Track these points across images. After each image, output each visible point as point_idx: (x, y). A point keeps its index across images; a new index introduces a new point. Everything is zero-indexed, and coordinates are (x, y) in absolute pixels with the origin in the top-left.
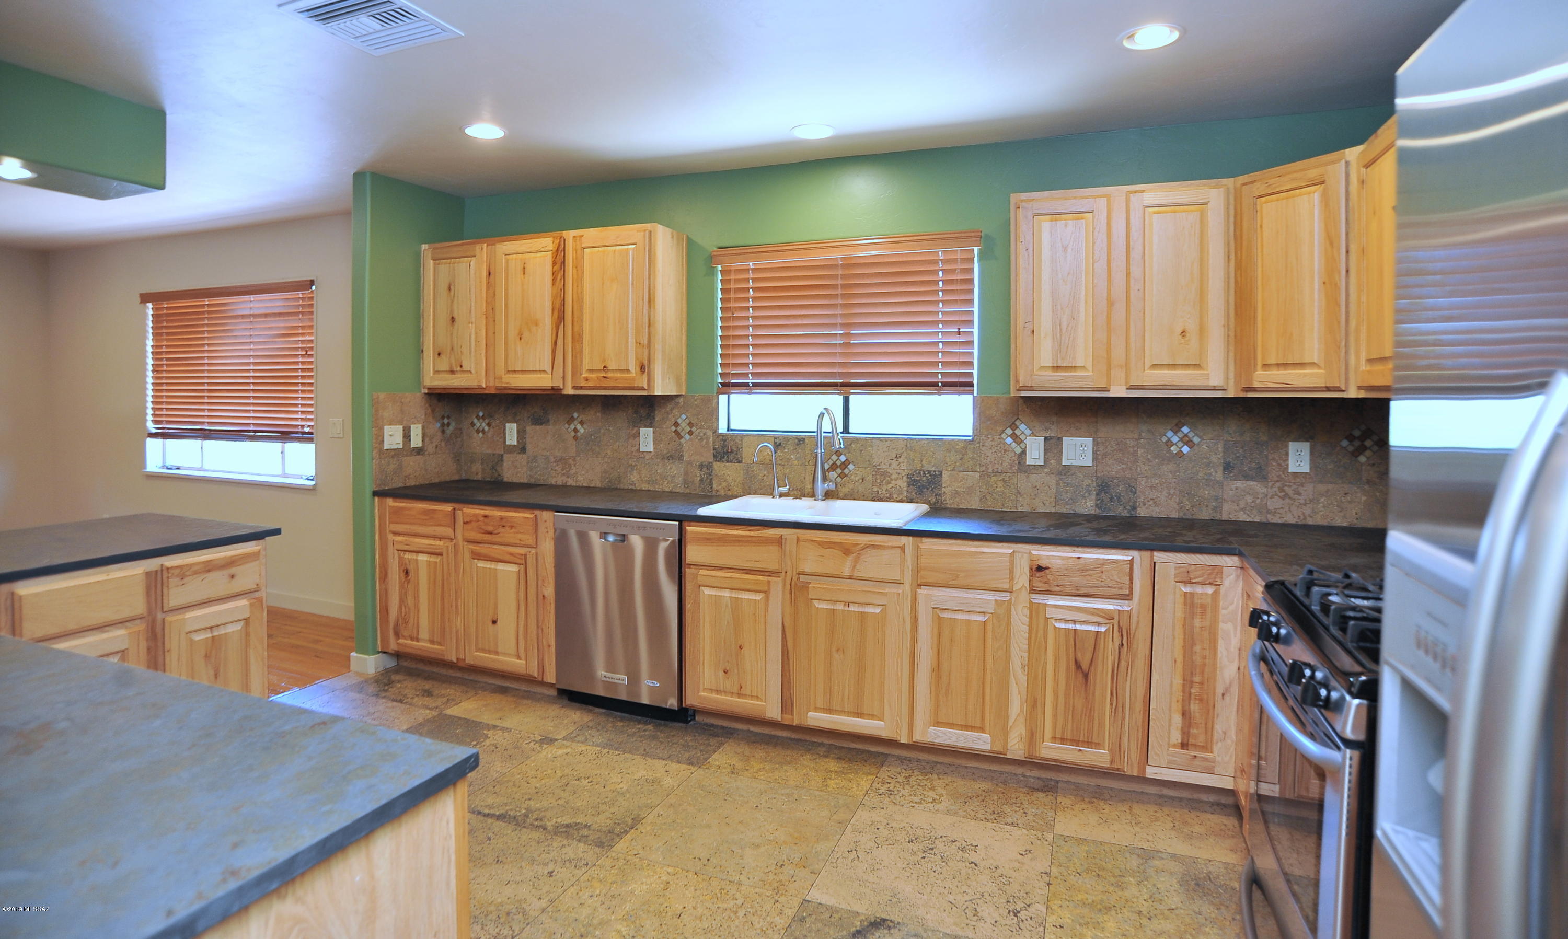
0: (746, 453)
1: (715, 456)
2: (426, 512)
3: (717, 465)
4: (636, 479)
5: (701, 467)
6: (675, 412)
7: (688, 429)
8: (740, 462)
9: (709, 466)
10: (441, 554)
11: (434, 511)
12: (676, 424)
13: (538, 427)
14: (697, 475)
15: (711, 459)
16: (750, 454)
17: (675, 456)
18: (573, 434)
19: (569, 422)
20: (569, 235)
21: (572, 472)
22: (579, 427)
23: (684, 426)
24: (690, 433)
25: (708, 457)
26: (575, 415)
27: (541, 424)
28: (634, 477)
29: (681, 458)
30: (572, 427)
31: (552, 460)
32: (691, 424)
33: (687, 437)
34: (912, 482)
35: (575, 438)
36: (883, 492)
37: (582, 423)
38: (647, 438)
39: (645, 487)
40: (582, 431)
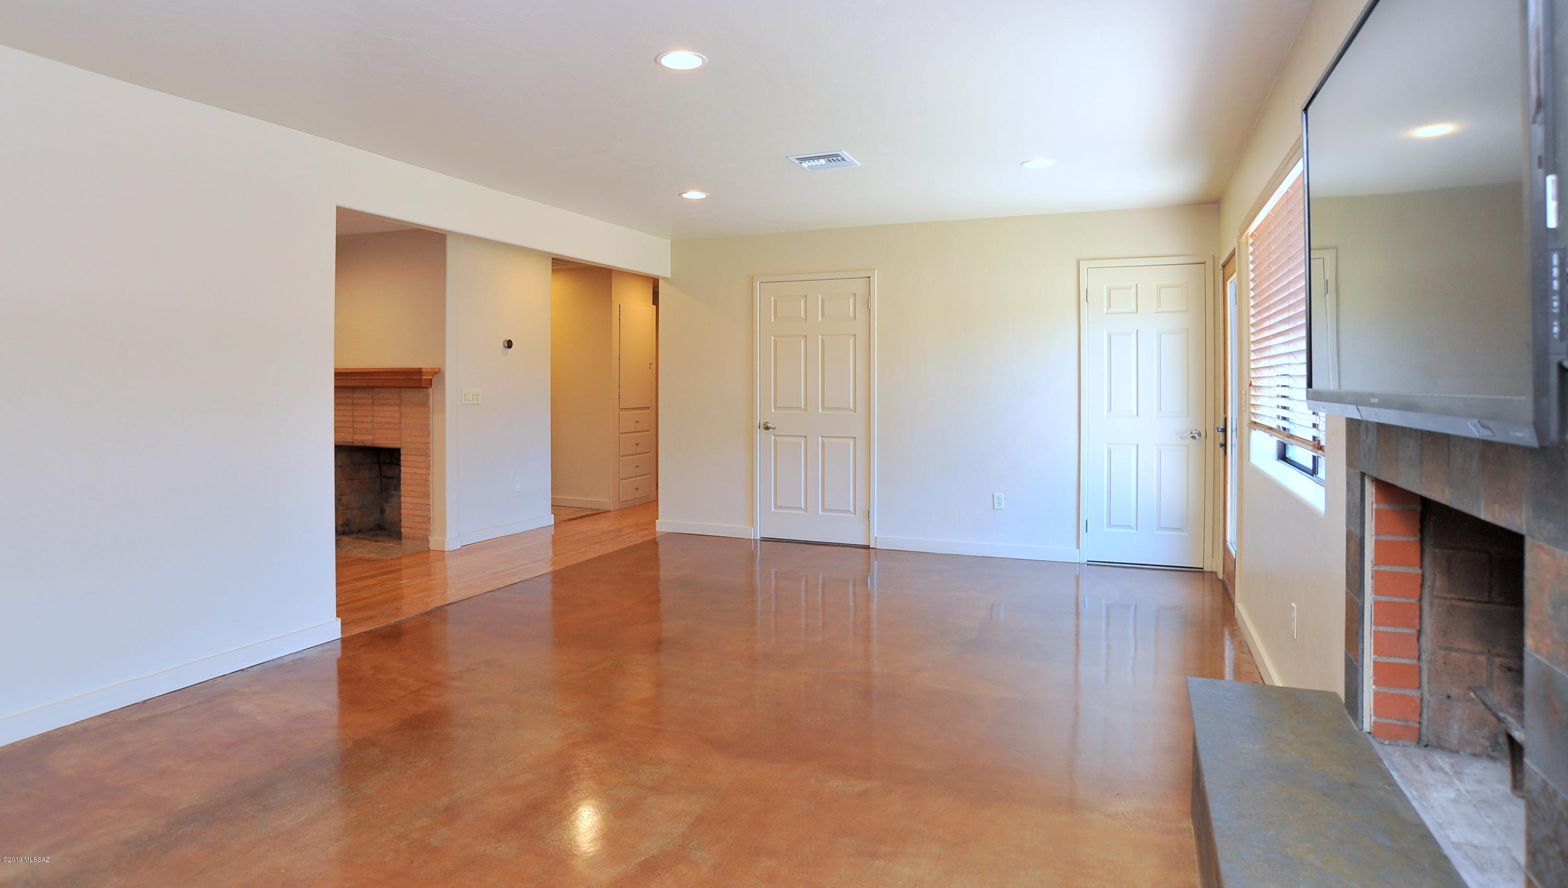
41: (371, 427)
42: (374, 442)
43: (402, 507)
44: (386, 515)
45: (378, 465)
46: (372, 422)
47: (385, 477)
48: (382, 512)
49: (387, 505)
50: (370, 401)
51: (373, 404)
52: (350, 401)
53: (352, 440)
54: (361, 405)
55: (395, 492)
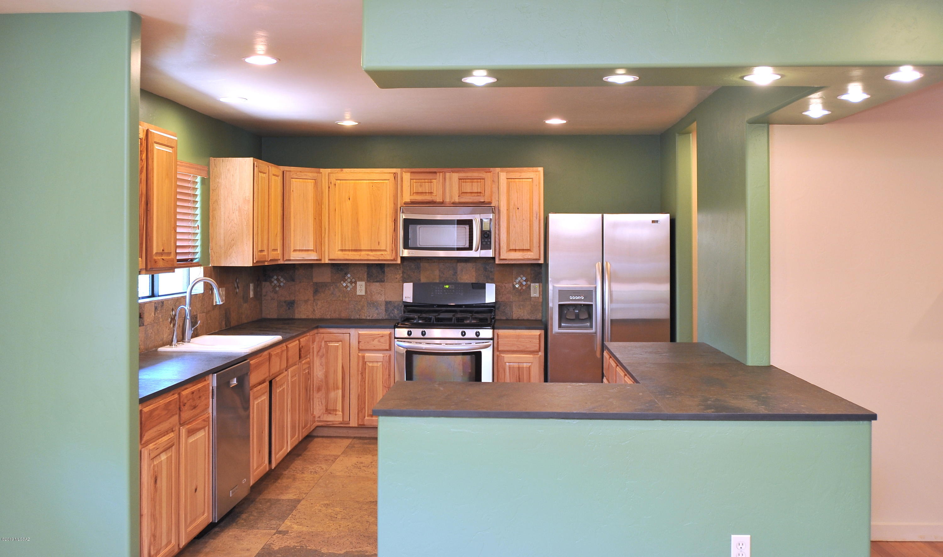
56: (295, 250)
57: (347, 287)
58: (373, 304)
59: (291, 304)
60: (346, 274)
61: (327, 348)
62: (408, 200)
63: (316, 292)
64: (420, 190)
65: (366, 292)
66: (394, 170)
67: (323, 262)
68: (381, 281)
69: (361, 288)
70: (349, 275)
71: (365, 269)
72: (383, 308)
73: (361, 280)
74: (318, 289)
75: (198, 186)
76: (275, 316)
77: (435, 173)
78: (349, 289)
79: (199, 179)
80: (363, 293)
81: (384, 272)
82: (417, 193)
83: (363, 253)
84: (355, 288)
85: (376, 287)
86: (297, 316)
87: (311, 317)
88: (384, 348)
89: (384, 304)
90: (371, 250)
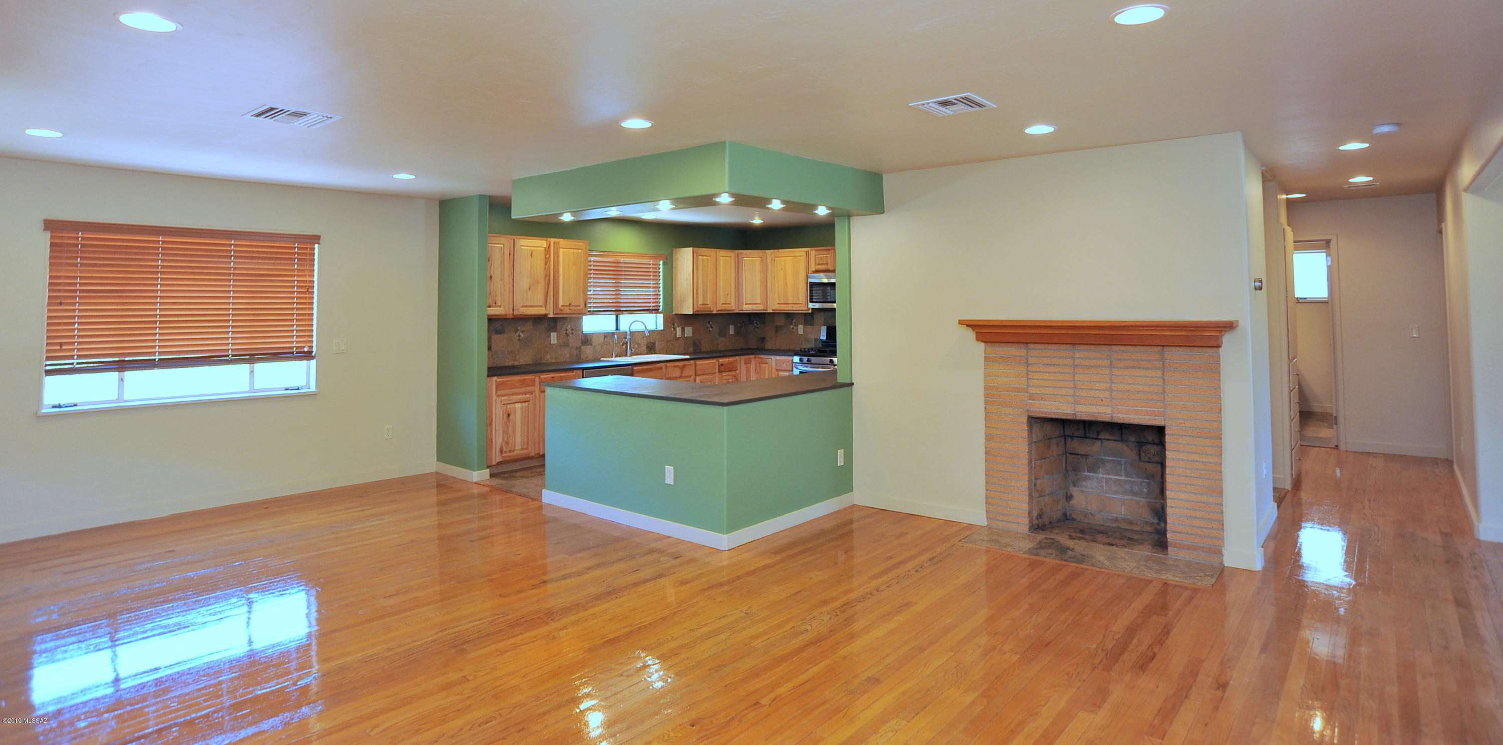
0: (594, 340)
1: (582, 343)
2: (521, 381)
3: (582, 347)
4: (549, 358)
5: (577, 348)
6: (566, 324)
7: (571, 332)
8: (591, 345)
9: (580, 348)
10: (529, 401)
11: (525, 379)
12: (566, 330)
13: (499, 336)
14: (575, 352)
15: (581, 345)
16: (595, 342)
17: (566, 345)
18: (518, 338)
19: (516, 332)
20: (553, 240)
21: (517, 358)
22: (521, 334)
23: (570, 331)
24: (572, 334)
25: (579, 344)
26: (519, 328)
27: (500, 334)
28: (548, 357)
29: (568, 346)
30: (517, 334)
31: (506, 352)
32: (572, 330)
33: (571, 335)
34: (648, 347)
35: (519, 340)
36: (639, 352)
37: (522, 332)
38: (554, 337)
39: (553, 361)
40: (522, 336)
41: (1108, 396)
42: (1114, 415)
43: (1168, 505)
44: (1074, 502)
45: (1063, 438)
46: (1111, 390)
47: (1071, 454)
48: (1069, 497)
49: (1075, 489)
50: (1107, 363)
51: (1111, 366)
52: (1069, 361)
53: (1073, 412)
54: (1089, 367)
55: (1089, 474)
56: (746, 304)
57: (793, 328)
58: (807, 340)
59: (763, 339)
60: (792, 320)
61: (760, 368)
62: (814, 270)
63: (776, 331)
64: (821, 263)
65: (804, 332)
66: (806, 249)
67: (768, 311)
68: (812, 325)
69: (801, 329)
70: (794, 321)
71: (803, 316)
72: (813, 342)
73: (801, 324)
74: (778, 329)
75: (661, 266)
76: (755, 347)
77: (829, 250)
78: (794, 330)
79: (661, 262)
80: (802, 333)
81: (813, 318)
82: (819, 264)
83: (790, 305)
84: (798, 329)
85: (809, 328)
86: (766, 348)
87: (774, 348)
88: (788, 369)
89: (814, 340)
90: (795, 304)
